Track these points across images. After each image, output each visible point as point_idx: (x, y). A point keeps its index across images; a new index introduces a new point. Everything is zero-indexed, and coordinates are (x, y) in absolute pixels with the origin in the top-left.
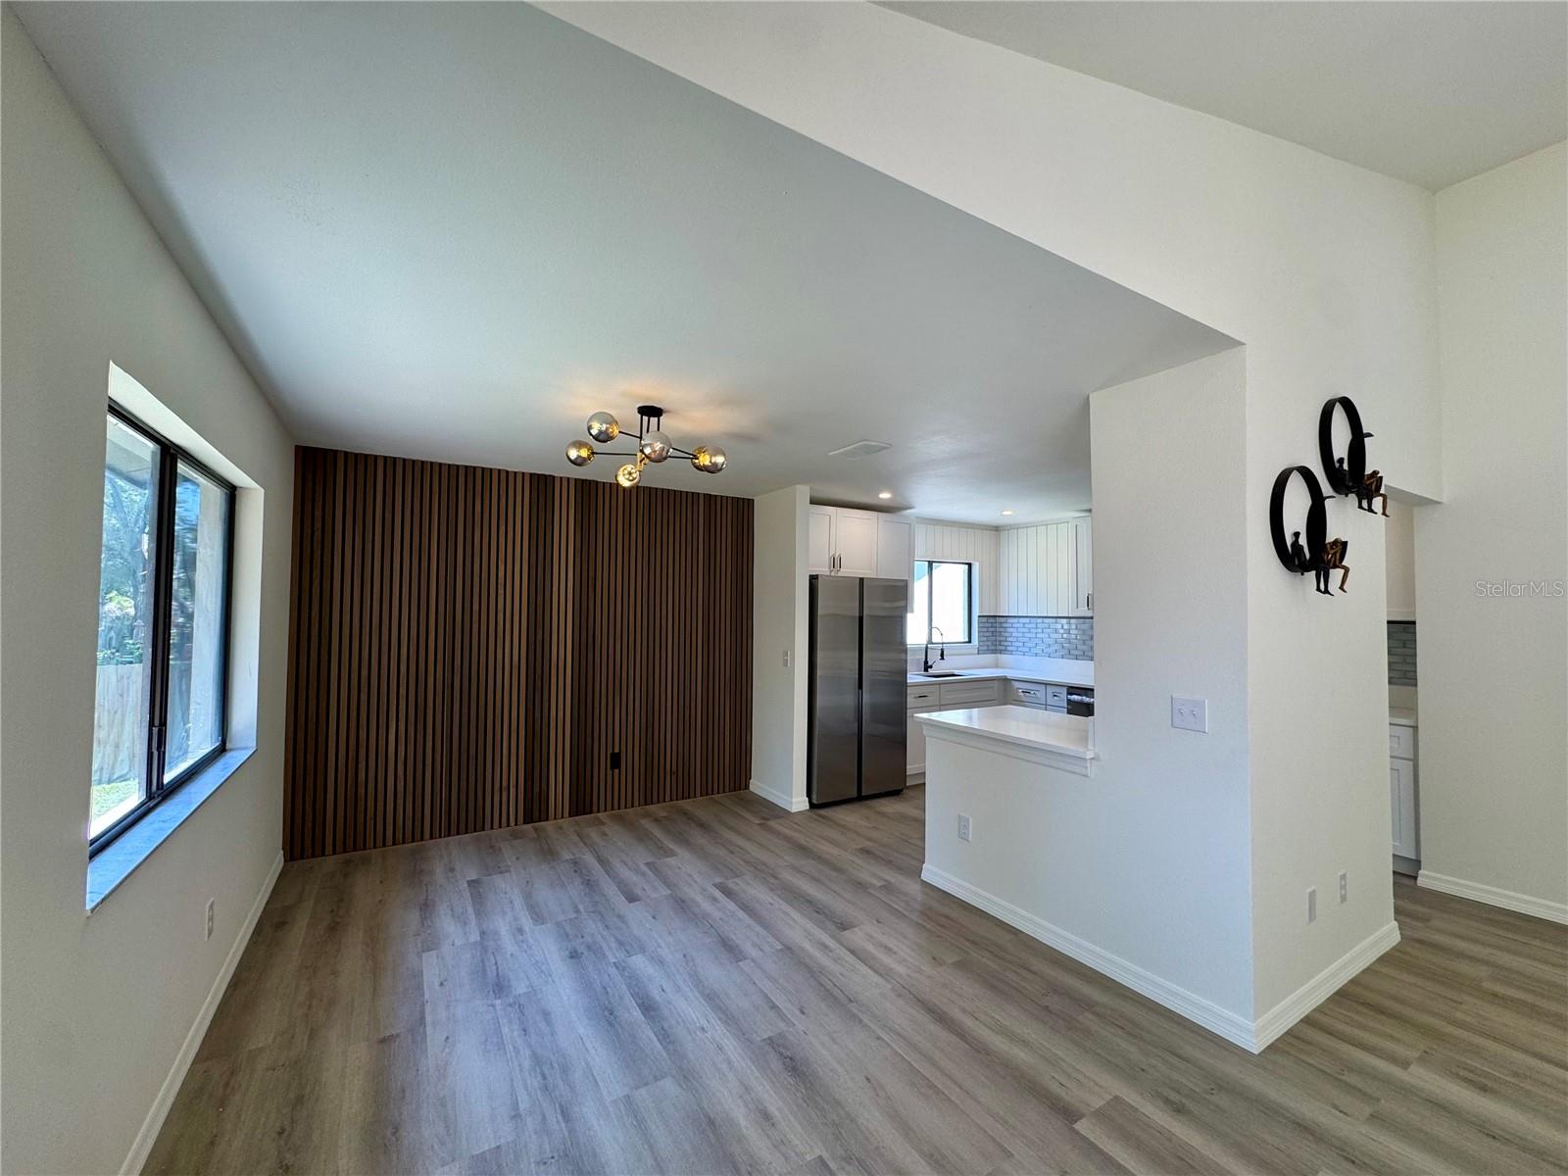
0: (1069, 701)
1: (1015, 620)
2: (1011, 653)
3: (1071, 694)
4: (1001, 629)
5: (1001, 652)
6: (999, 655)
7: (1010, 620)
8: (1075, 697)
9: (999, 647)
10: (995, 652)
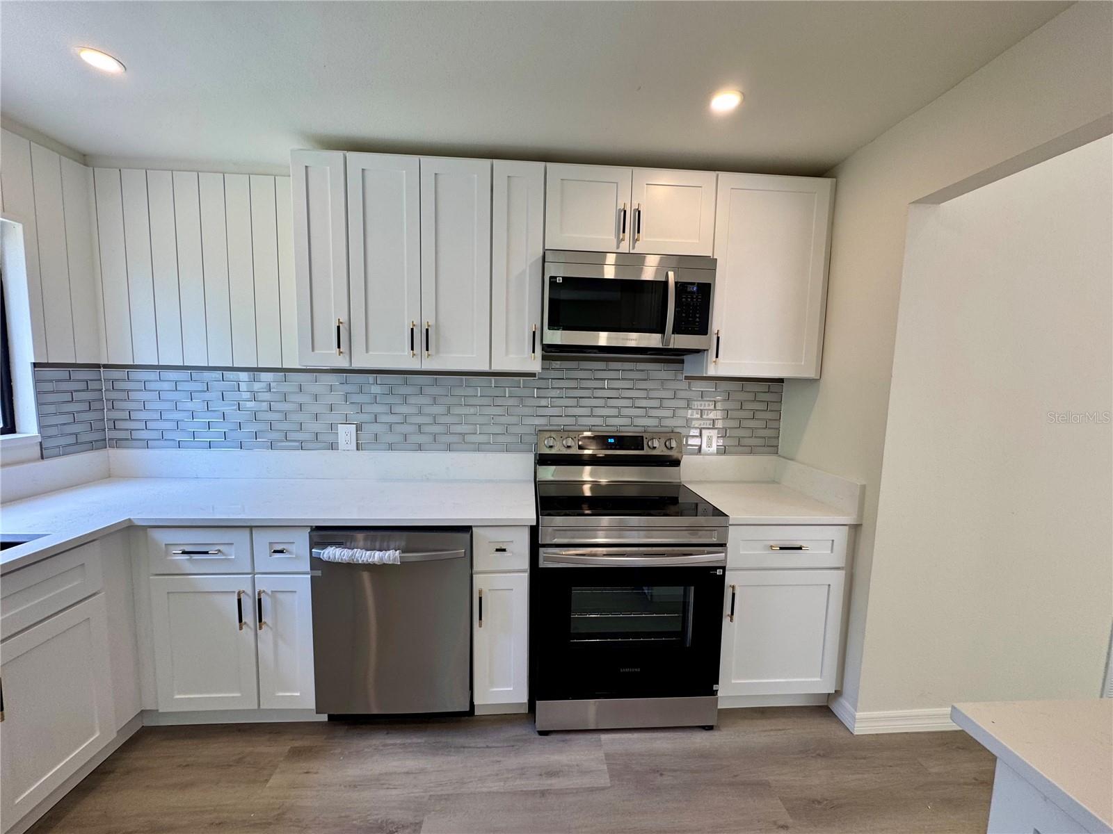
0: (316, 562)
1: (153, 375)
2: (147, 444)
3: (324, 545)
4: (114, 395)
5: (117, 443)
6: (112, 452)
7: (136, 375)
8: (332, 553)
9: (109, 434)
10: (101, 444)
